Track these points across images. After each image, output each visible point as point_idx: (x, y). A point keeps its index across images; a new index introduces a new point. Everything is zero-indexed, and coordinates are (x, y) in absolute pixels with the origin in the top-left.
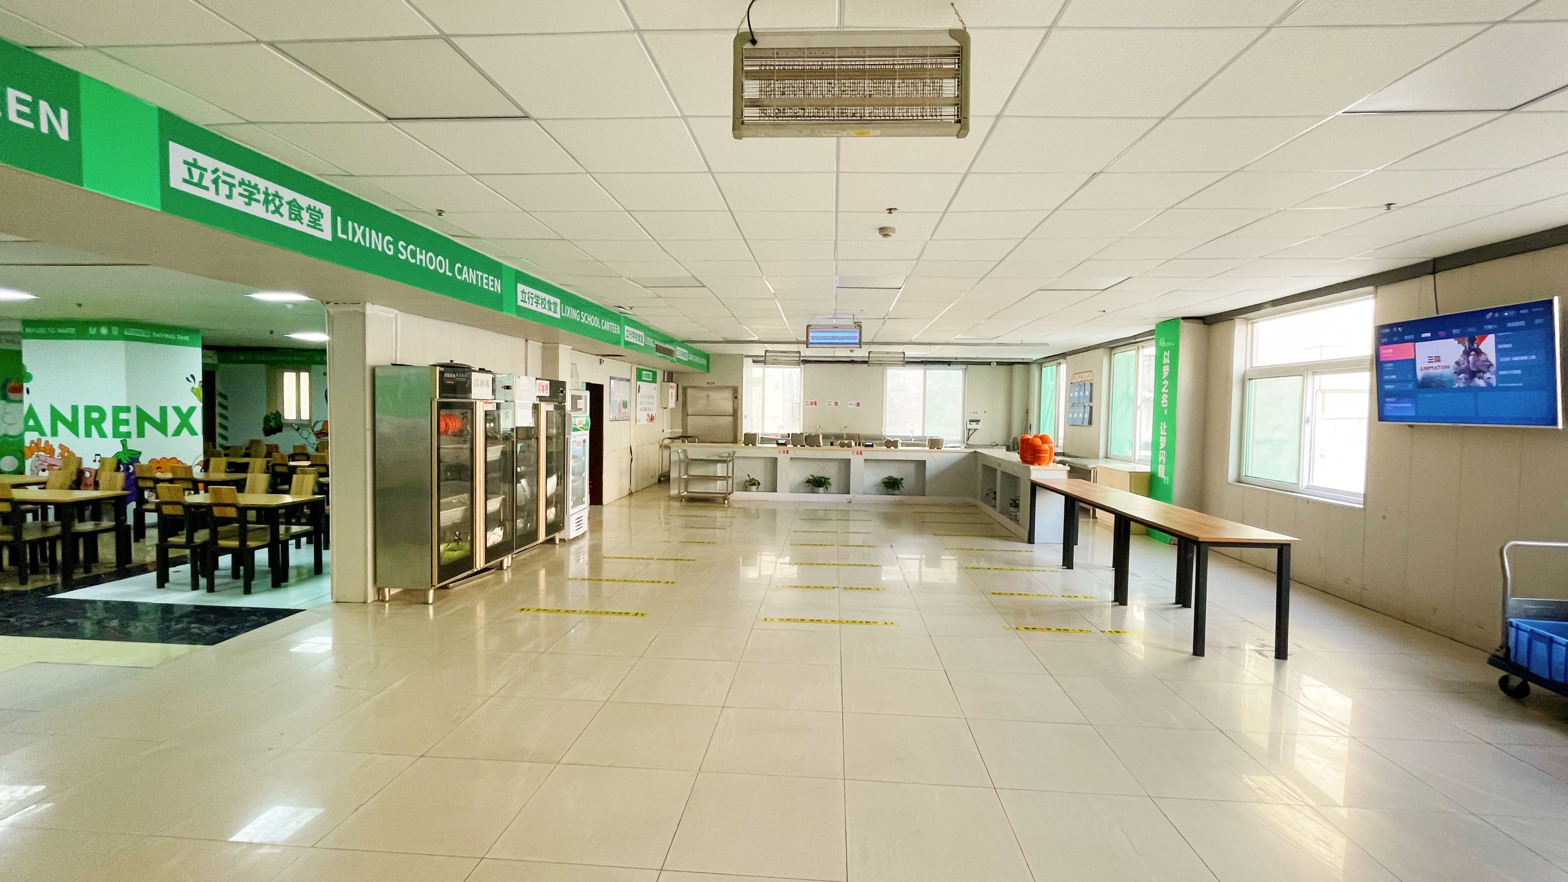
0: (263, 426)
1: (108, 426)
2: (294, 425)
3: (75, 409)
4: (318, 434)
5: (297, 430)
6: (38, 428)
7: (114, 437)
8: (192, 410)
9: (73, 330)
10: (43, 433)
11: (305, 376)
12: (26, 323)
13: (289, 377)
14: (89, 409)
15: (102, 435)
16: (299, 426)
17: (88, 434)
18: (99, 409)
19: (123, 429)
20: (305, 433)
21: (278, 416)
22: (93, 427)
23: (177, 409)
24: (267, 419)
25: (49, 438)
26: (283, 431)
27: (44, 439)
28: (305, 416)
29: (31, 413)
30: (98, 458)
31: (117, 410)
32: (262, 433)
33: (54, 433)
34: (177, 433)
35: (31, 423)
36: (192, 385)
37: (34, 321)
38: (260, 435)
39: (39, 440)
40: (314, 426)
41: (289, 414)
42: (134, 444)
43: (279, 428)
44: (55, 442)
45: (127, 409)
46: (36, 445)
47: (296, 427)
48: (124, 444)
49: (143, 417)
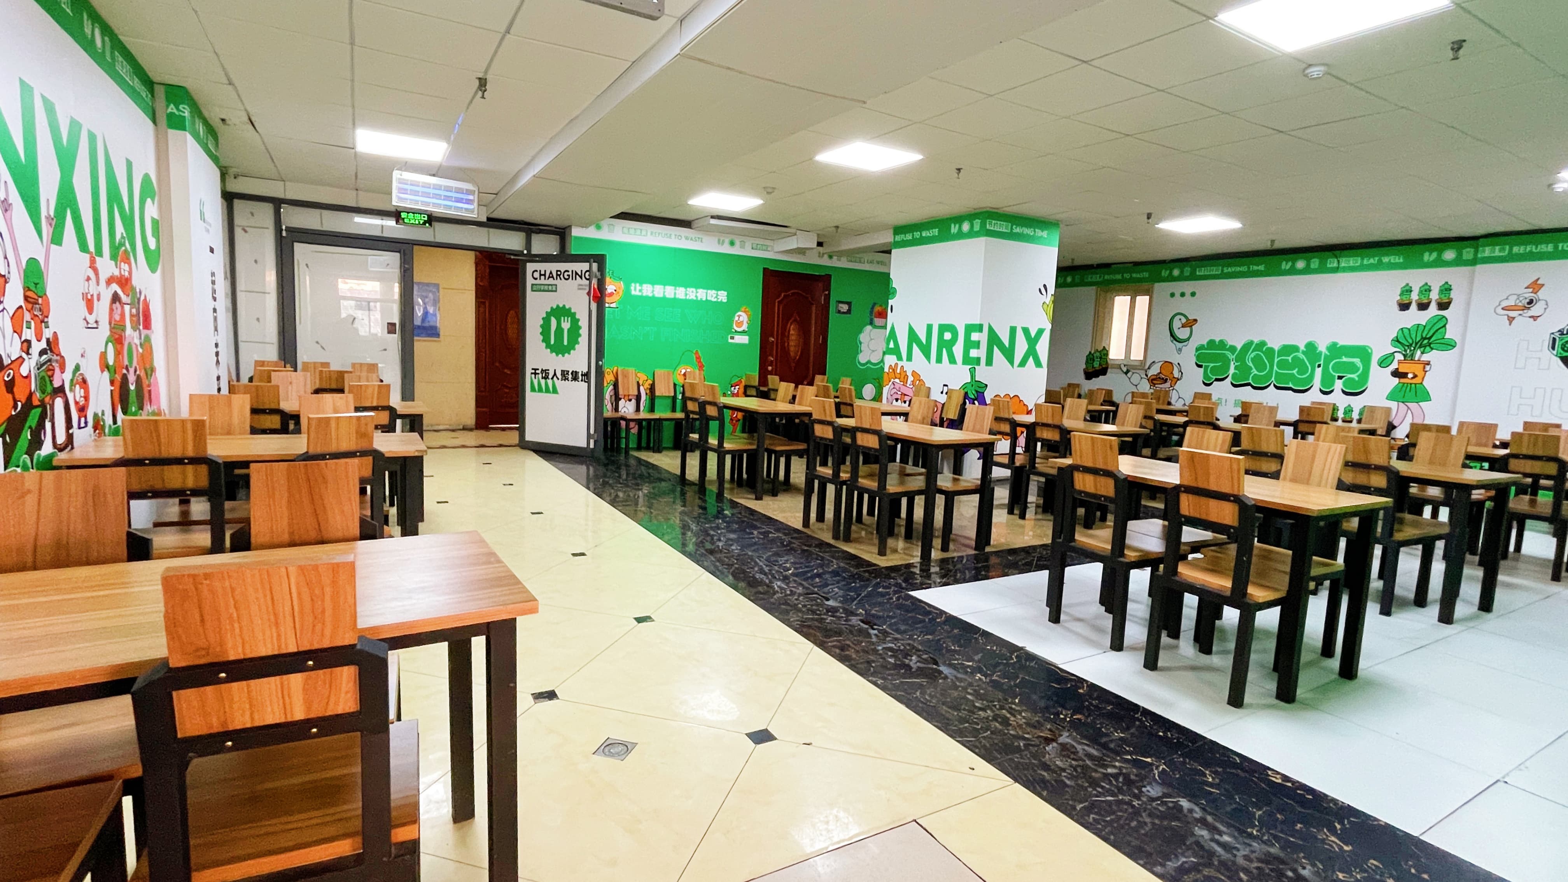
0: (1084, 366)
1: (958, 349)
2: (1122, 366)
3: (930, 328)
4: (1153, 380)
5: (1126, 373)
6: (896, 351)
7: (963, 364)
8: (1040, 332)
9: (936, 232)
10: (900, 358)
11: (1143, 301)
12: (898, 230)
13: (1121, 303)
14: (943, 328)
15: (952, 360)
16: (1128, 369)
17: (939, 360)
18: (952, 329)
19: (974, 353)
20: (1135, 378)
21: (1104, 353)
22: (944, 350)
23: (1026, 331)
24: (1090, 358)
25: (904, 363)
26: (1108, 374)
27: (900, 364)
28: (1137, 354)
29: (893, 335)
30: (946, 389)
31: (970, 329)
32: (1083, 376)
33: (909, 358)
34: (1023, 364)
35: (892, 345)
36: (1043, 298)
37: (905, 226)
38: (1080, 379)
39: (896, 364)
40: (1149, 368)
41: (1116, 353)
42: (983, 374)
43: (1103, 371)
44: (909, 367)
45: (980, 328)
46: (893, 369)
47: (1125, 369)
48: (972, 372)
49: (994, 339)
